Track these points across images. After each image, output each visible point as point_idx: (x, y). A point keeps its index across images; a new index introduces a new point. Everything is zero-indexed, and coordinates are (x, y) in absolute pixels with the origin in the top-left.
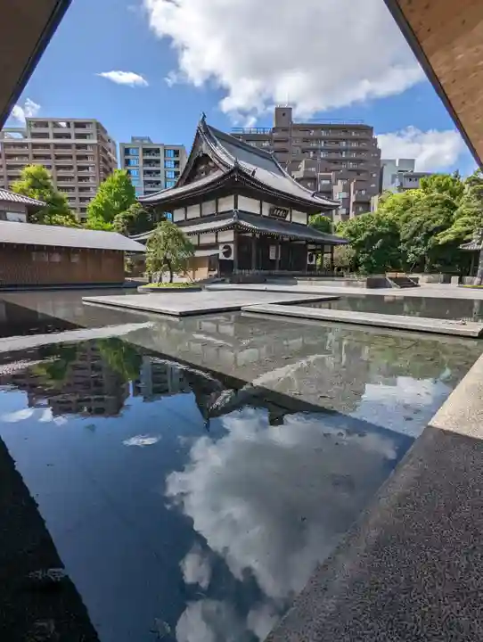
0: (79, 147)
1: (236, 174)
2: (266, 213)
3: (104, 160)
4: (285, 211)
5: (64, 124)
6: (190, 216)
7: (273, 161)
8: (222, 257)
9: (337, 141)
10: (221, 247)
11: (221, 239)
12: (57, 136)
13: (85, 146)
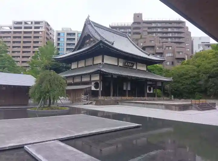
0: (35, 32)
1: (101, 44)
2: (121, 64)
3: (47, 38)
4: (132, 63)
5: (30, 23)
6: (79, 66)
7: (127, 37)
8: (93, 88)
9: (167, 28)
10: (93, 83)
11: (93, 79)
12: (25, 28)
13: (38, 32)
